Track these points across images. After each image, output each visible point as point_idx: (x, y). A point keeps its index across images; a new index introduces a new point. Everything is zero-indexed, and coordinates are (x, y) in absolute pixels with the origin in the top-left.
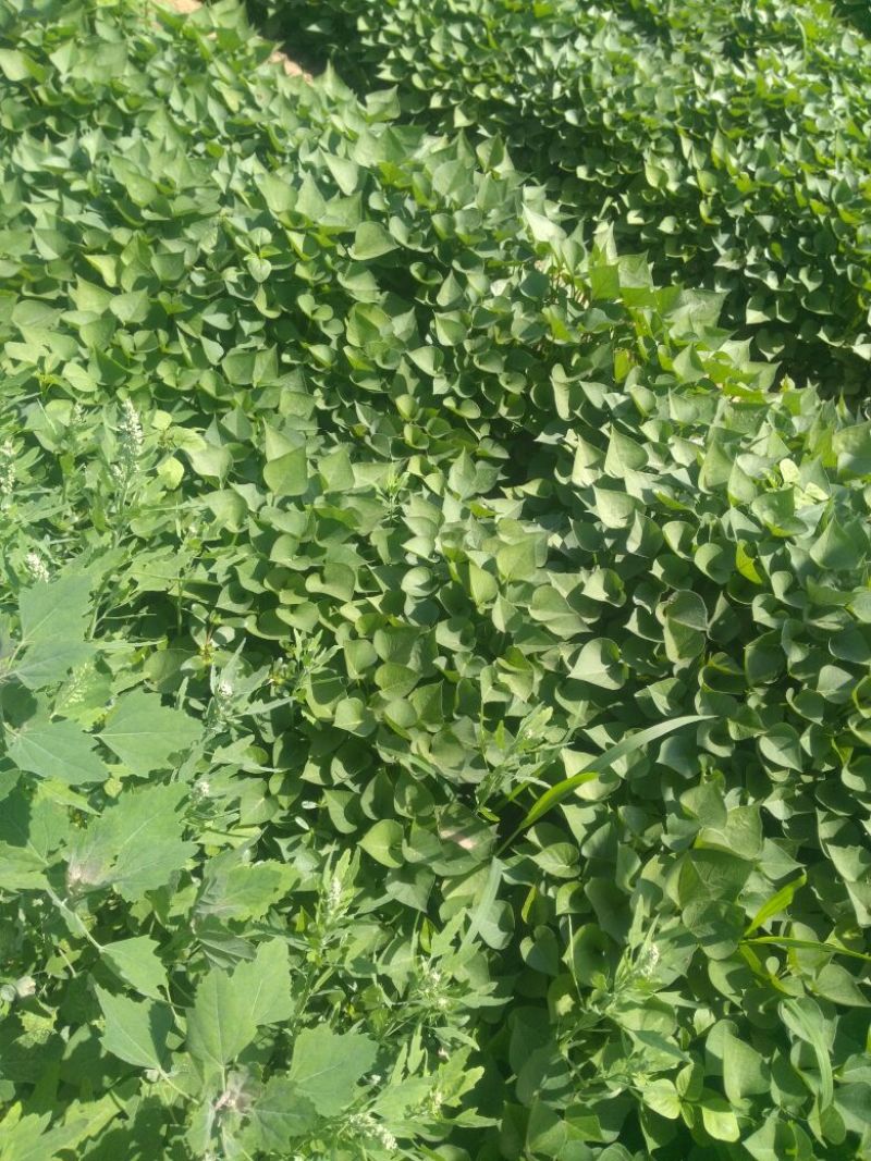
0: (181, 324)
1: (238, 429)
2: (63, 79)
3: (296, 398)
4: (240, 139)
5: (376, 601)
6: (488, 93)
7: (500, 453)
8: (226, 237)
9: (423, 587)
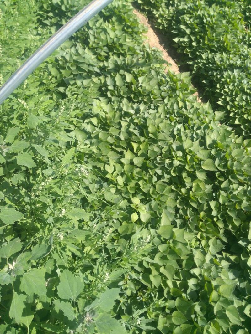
0: (149, 170)
1: (154, 206)
2: (140, 85)
3: (172, 200)
4: (179, 117)
5: (178, 283)
6: (247, 117)
7: (225, 240)
8: (170, 150)
9: (194, 285)
